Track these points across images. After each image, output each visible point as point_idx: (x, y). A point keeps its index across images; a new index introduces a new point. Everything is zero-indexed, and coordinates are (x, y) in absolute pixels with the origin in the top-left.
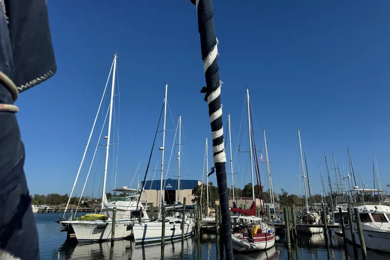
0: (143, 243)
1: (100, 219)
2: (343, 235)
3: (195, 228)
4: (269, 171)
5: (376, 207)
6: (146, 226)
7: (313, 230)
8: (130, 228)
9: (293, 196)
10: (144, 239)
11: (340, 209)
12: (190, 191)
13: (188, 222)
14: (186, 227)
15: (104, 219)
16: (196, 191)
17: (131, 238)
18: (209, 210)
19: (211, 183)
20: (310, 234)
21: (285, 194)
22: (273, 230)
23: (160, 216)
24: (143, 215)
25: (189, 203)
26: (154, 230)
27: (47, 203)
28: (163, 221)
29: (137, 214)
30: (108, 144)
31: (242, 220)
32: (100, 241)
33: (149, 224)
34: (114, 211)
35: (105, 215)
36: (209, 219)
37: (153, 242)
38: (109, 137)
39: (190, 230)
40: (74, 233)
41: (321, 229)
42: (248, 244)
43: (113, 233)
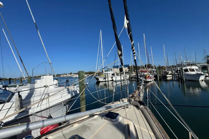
0: (116, 81)
1: (104, 76)
2: (178, 77)
3: (130, 77)
4: (153, 59)
5: (191, 67)
6: (116, 77)
7: (168, 76)
8: (112, 78)
9: (162, 66)
10: (116, 80)
11: (178, 69)
12: (127, 68)
13: (127, 76)
14: (127, 77)
15: (105, 76)
16: (129, 68)
17: (113, 80)
18: (133, 73)
19: (134, 65)
20: (167, 77)
21: (160, 66)
22: (153, 76)
23: (119, 74)
24: (115, 75)
25: (127, 71)
26: (118, 78)
27: (89, 74)
28: (121, 76)
29: (113, 74)
30: (103, 57)
31: (143, 74)
32: (105, 81)
33: (117, 77)
34: (107, 74)
35: (105, 75)
36: (133, 75)
37: (118, 81)
38: (102, 55)
39: (128, 78)
40: (99, 80)
41: (171, 75)
42: (145, 80)
43: (108, 79)
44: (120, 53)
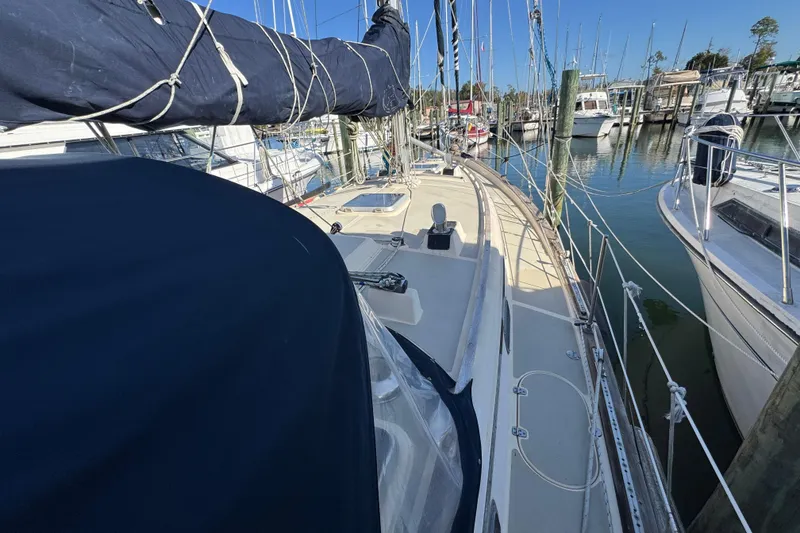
1: (321, 132)
4: (491, 63)
5: (591, 95)
7: (527, 126)
18: (423, 117)
20: (524, 130)
21: (512, 92)
22: (488, 128)
32: (327, 154)
35: (323, 129)
41: (537, 125)
43: (337, 145)
44: (441, 59)
